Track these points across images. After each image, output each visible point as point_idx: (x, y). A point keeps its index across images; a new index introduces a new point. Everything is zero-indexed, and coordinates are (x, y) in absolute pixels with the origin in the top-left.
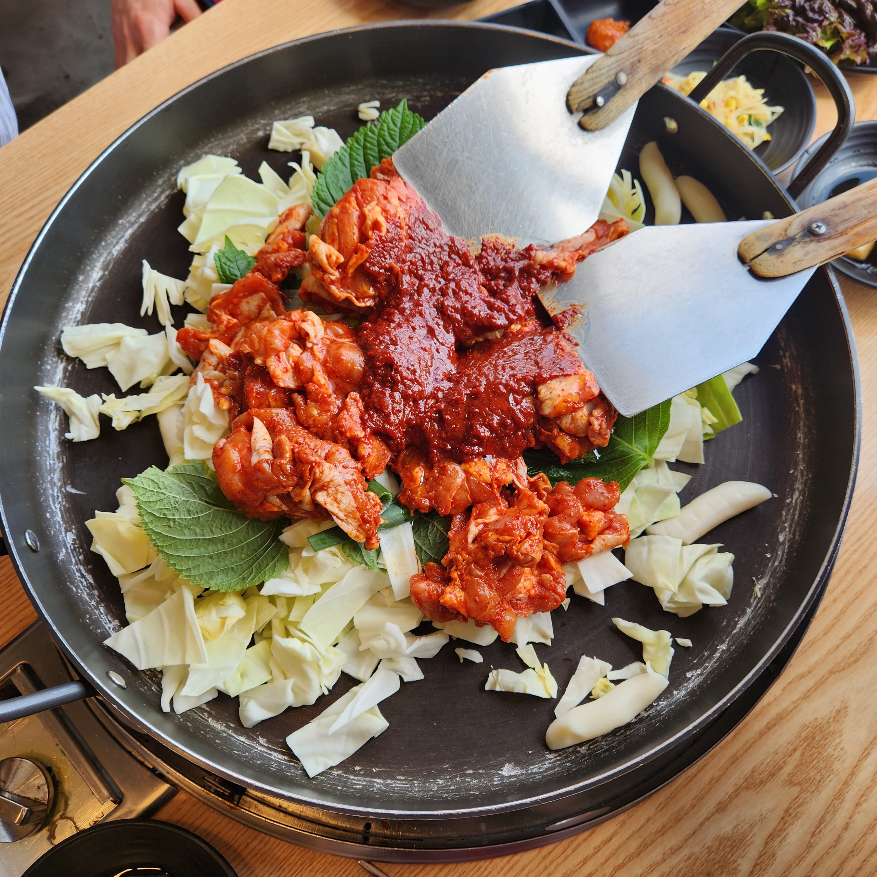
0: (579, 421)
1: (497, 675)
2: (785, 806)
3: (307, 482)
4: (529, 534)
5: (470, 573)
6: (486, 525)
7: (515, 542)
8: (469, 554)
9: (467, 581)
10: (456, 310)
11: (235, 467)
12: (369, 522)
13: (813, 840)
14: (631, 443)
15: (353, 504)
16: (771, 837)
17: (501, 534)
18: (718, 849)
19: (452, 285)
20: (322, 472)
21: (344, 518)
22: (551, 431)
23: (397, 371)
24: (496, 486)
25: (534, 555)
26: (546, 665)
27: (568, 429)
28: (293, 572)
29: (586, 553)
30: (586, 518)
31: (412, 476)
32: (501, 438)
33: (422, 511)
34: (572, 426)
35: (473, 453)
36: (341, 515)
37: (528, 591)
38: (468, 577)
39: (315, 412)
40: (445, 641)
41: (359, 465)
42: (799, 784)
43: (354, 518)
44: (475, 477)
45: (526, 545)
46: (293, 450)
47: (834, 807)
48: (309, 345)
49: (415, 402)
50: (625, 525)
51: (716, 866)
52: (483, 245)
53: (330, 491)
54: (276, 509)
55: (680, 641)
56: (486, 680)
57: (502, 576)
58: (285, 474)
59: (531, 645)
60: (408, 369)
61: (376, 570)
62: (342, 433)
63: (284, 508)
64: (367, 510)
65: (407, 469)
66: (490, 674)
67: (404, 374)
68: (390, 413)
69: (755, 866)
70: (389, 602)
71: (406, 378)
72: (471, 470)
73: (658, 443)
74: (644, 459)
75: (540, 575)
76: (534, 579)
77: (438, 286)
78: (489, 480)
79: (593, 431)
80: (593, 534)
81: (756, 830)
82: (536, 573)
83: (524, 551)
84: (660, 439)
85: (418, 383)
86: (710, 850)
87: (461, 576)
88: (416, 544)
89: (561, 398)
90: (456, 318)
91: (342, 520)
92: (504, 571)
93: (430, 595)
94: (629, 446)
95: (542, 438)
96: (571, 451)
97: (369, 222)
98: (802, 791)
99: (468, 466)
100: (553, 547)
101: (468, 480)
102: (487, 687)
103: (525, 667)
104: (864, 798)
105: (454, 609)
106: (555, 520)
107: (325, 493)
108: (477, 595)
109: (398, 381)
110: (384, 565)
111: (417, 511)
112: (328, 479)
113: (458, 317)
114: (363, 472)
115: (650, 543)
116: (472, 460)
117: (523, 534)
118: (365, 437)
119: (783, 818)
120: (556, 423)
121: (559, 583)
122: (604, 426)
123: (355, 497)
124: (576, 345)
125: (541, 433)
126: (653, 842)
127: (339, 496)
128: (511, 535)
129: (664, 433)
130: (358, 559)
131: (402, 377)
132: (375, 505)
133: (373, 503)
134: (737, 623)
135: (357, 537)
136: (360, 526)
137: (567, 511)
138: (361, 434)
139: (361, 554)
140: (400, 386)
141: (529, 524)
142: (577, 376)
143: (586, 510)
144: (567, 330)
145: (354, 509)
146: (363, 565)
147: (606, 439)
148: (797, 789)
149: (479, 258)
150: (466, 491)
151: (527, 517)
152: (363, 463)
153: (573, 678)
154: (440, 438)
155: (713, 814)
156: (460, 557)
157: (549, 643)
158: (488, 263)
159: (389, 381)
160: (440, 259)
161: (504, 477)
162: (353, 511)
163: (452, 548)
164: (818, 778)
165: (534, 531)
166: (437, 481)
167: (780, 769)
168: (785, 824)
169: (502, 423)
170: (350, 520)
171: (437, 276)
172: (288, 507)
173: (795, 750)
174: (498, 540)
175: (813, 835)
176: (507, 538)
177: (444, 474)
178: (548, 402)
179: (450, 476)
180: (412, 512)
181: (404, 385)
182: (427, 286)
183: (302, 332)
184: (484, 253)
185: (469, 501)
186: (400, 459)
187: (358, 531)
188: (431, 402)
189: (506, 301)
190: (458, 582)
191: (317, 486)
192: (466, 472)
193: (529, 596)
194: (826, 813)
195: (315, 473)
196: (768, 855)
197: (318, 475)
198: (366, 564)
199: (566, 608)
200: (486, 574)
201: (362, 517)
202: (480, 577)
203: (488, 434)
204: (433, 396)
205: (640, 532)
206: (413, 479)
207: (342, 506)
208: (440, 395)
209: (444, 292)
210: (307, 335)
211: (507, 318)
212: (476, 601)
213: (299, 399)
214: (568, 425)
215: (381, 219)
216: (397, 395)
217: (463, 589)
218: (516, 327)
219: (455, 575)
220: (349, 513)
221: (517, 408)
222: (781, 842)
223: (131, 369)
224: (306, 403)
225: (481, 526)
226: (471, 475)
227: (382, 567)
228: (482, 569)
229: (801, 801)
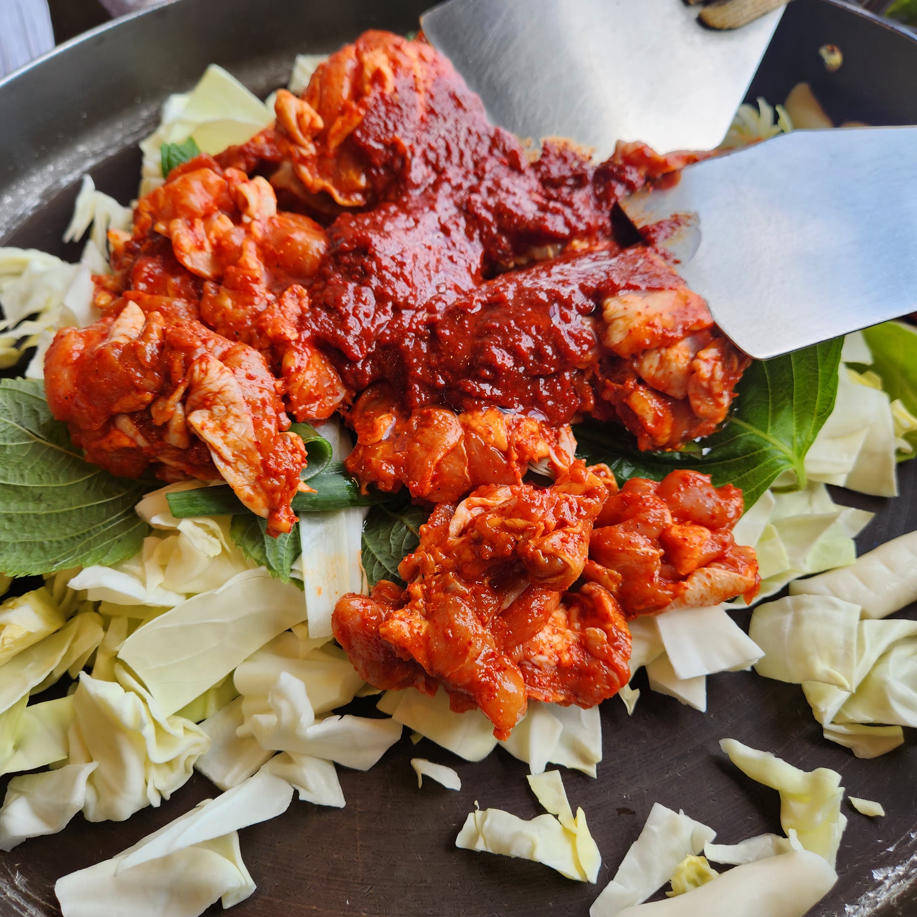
0: (674, 365)
1: (484, 819)
3: (176, 387)
4: (562, 524)
5: (445, 588)
6: (486, 508)
7: (534, 533)
8: (447, 553)
9: (438, 600)
10: (487, 207)
11: (70, 356)
12: (276, 475)
14: (765, 430)
15: (252, 436)
17: (510, 516)
19: (488, 183)
20: (205, 372)
21: (231, 459)
22: (622, 382)
23: (373, 257)
24: (515, 456)
25: (567, 557)
26: (580, 812)
27: (653, 378)
28: (142, 565)
29: (674, 597)
30: (676, 532)
31: (373, 424)
32: (535, 379)
33: (382, 486)
34: (660, 373)
35: (480, 396)
36: (227, 453)
37: (558, 653)
38: (441, 595)
39: (228, 303)
40: (394, 737)
41: (279, 384)
43: (250, 463)
44: (481, 435)
45: (556, 539)
46: (164, 333)
48: (246, 219)
49: (397, 309)
50: (752, 563)
52: (545, 149)
53: (216, 410)
54: (126, 442)
55: (860, 804)
56: (460, 828)
57: (506, 605)
58: (141, 367)
59: (557, 773)
60: (393, 258)
61: (285, 581)
62: (262, 331)
63: (141, 441)
64: (276, 453)
65: (367, 417)
66: (471, 816)
67: (384, 263)
68: (348, 314)
71: (386, 268)
72: (474, 424)
73: (815, 434)
74: (789, 461)
75: (583, 627)
76: (572, 636)
77: (466, 185)
78: (504, 444)
79: (698, 385)
80: (689, 564)
82: (577, 625)
83: (549, 549)
84: (818, 428)
85: (406, 280)
87: (427, 594)
88: (364, 548)
89: (643, 318)
90: (486, 220)
91: (227, 463)
92: (512, 597)
93: (365, 621)
94: (762, 434)
95: (607, 396)
96: (657, 420)
97: (368, 74)
99: (469, 417)
100: (611, 576)
101: (467, 438)
102: (461, 842)
103: (540, 810)
105: (404, 649)
106: (620, 532)
107: (206, 413)
108: (451, 625)
109: (372, 271)
110: (301, 573)
111: (372, 487)
112: (214, 388)
113: (489, 217)
114: (286, 398)
115: (797, 608)
116: (479, 408)
117: (552, 521)
118: (298, 341)
120: (631, 367)
121: (617, 648)
122: (719, 374)
123: (257, 425)
124: (677, 262)
125: (605, 387)
127: (230, 421)
128: (527, 516)
129: (825, 418)
130: (255, 553)
131: (381, 267)
132: (294, 451)
133: (291, 447)
135: (250, 499)
136: (258, 479)
137: (642, 516)
138: (291, 334)
139: (263, 547)
140: (375, 282)
141: (565, 507)
142: (674, 293)
143: (679, 523)
144: (661, 244)
145: (251, 446)
146: (264, 568)
147: (719, 405)
149: (536, 166)
150: (461, 458)
151: (562, 496)
152: (286, 383)
153: (634, 846)
154: (428, 365)
156: (430, 558)
157: (592, 771)
158: (548, 171)
159: (356, 271)
160: (475, 152)
161: (531, 443)
162: (249, 450)
163: (422, 547)
165: (569, 516)
166: (413, 437)
169: (538, 351)
170: (241, 466)
171: (468, 172)
172: (147, 439)
174: (503, 527)
176: (520, 522)
177: (427, 426)
178: (620, 322)
179: (437, 428)
180: (364, 486)
181: (382, 278)
182: (448, 180)
183: (240, 201)
184: (545, 161)
185: (466, 481)
186: (361, 403)
187: (254, 488)
188: (423, 316)
189: (570, 204)
190: (420, 603)
191: (195, 397)
192: (466, 427)
193: (559, 665)
195: (193, 371)
197: (197, 374)
198: (269, 567)
199: (630, 709)
200: (475, 593)
201: (264, 463)
202: (463, 596)
203: (509, 363)
204: (430, 308)
205: (777, 587)
206: (373, 430)
207: (231, 437)
208: (440, 307)
209: (473, 190)
210: (246, 203)
211: (567, 223)
212: (446, 637)
213: (210, 286)
214: (653, 372)
215: (387, 71)
216: (368, 294)
217: (427, 616)
218: (579, 245)
219: (417, 589)
220: (242, 452)
221: (564, 328)
223: (25, 298)
224: (218, 292)
225: (477, 511)
226: (474, 431)
227: (297, 576)
228: (468, 583)
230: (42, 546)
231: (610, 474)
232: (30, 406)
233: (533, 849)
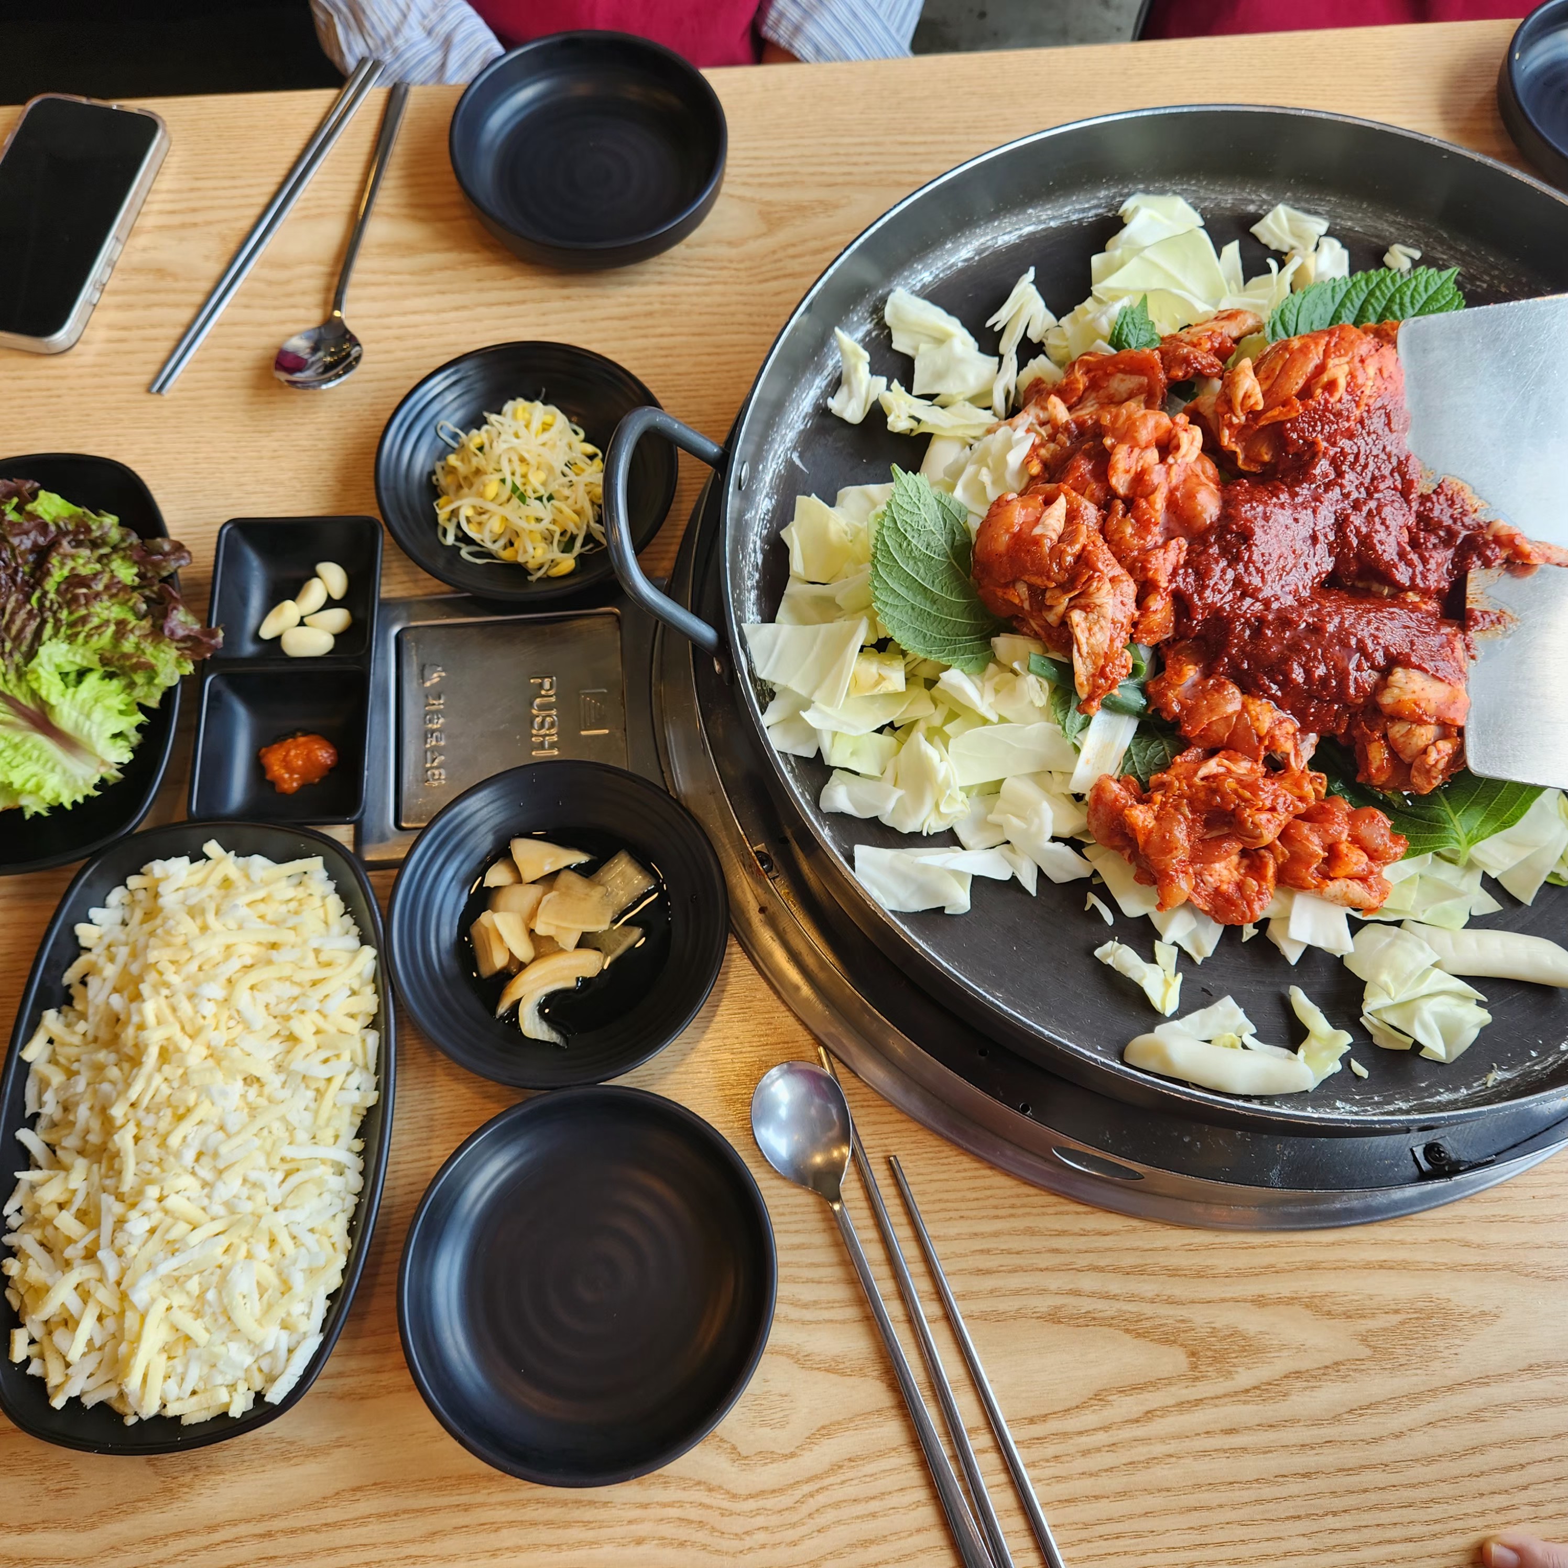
0: (1415, 739)
1: (1118, 948)
2: (1339, 1358)
3: (1074, 589)
4: (1273, 809)
5: (1177, 808)
6: (1229, 771)
7: (1253, 806)
8: (1189, 786)
9: (1168, 813)
10: (1358, 532)
11: (1012, 526)
12: (1107, 678)
13: (1346, 1416)
14: (1455, 813)
15: (1106, 647)
16: (1298, 1374)
17: (1244, 788)
18: (1224, 1338)
19: (1373, 504)
20: (1098, 589)
21: (1085, 654)
22: (1372, 731)
23: (1249, 548)
24: (1267, 743)
25: (1265, 832)
26: (1180, 975)
27: (1395, 740)
28: (982, 682)
29: (1316, 887)
30: (1344, 848)
31: (1181, 671)
32: (1311, 696)
33: (1164, 715)
34: (1402, 739)
35: (1266, 690)
36: (1085, 649)
37: (1222, 881)
38: (1172, 811)
39: (1129, 530)
40: (1087, 874)
41: (1137, 614)
42: (1375, 1348)
43: (1094, 663)
44: (1251, 717)
45: (1263, 817)
46: (1084, 548)
47: (1399, 1404)
48: (1170, 460)
49: (1244, 595)
50: (1384, 894)
51: (1209, 1353)
52: (1440, 486)
53: (1091, 616)
54: (1017, 601)
55: (1355, 1065)
56: (1101, 945)
57: (1207, 837)
58: (1059, 564)
59: (1176, 949)
60: (1263, 555)
61: (1069, 743)
62: (1144, 569)
63: (1026, 606)
64: (1114, 664)
65: (1179, 660)
66: (1111, 942)
67: (1254, 556)
68: (1208, 586)
69: (1255, 1388)
70: (1057, 788)
71: (1253, 563)
72: (1251, 707)
73: (1490, 835)
74: (1458, 842)
75: (1245, 875)
76: (1236, 876)
77: (1355, 495)
78: (1263, 731)
79: (1424, 762)
80: (1340, 872)
81: (1285, 1353)
82: (1242, 871)
83: (1257, 821)
84: (1495, 831)
85: (1263, 578)
86: (1214, 1331)
87: (1163, 805)
88: (1129, 750)
89: (1414, 697)
90: (1351, 542)
91: (1081, 655)
92: (1215, 834)
93: (1116, 800)
94: (1452, 815)
95: (1355, 733)
96: (1379, 769)
97: (1325, 378)
98: (1371, 1358)
99: (1250, 701)
100: (1283, 853)
101: (1240, 715)
102: (1098, 953)
103: (1154, 961)
104: (1443, 1423)
105: (1134, 830)
106: (1305, 828)
107: (1084, 615)
108: (1170, 832)
109: (1242, 559)
110: (1082, 744)
111: (1157, 711)
112: (1098, 602)
113: (1355, 542)
114: (1135, 625)
115: (1397, 937)
116: (1260, 698)
117: (1268, 804)
118: (1165, 589)
119: (1327, 1367)
120: (1385, 724)
121: (1260, 899)
122: (1442, 765)
123: (1112, 640)
124: (1473, 657)
125: (1358, 726)
126: (1153, 1274)
127: (1096, 629)
128: (1255, 794)
129: (1505, 827)
130: (1060, 716)
131: (1250, 557)
132: (1124, 667)
133: (1124, 662)
134: (1439, 1093)
135: (1081, 685)
136: (1093, 675)
137: (1328, 825)
138: (1164, 584)
139: (1066, 714)
140: (1241, 567)
141: (1281, 800)
142: (1450, 688)
143: (1350, 843)
144: (1473, 634)
145: (1102, 653)
146: (1060, 727)
147: (1430, 783)
148: (1368, 1352)
149: (1424, 498)
150: (1229, 726)
151: (1284, 792)
152: (1141, 615)
153: (1201, 1012)
154: (1242, 650)
155: (1245, 1301)
156: (1177, 784)
157: (1199, 960)
158: (1431, 510)
159: (1231, 553)
160: (1379, 468)
161: (1282, 740)
162: (1099, 654)
163: (1173, 772)
164: (1403, 1360)
165: (1280, 808)
166: (1204, 693)
167: (1363, 1317)
168: (1324, 1374)
169: (1324, 680)
170: (1088, 661)
171: (1362, 484)
172: (1031, 606)
173: (1396, 1312)
174: (1235, 792)
175: (1351, 1411)
176: (1247, 794)
177: (1218, 691)
178: (1396, 691)
179: (1224, 698)
180: (1152, 708)
181: (1246, 569)
182: (1342, 486)
183: (1174, 442)
184: (1434, 498)
185: (1222, 741)
186: (1179, 645)
187: (1088, 680)
188: (1258, 606)
189: (1425, 561)
190: (1156, 807)
191: (1082, 601)
192: (1244, 706)
193: (1217, 889)
194: (1383, 1402)
195: (1090, 585)
196: (1280, 1389)
197: (1092, 589)
198: (1064, 728)
199: (1245, 938)
200: (1193, 820)
201: (1103, 667)
202: (1186, 818)
203: (1300, 680)
204: (1267, 603)
205: (1393, 917)
206: (1179, 674)
207: (1093, 641)
208: (1275, 606)
209: (1357, 506)
210: (1178, 448)
211: (1413, 579)
212: (1164, 837)
213: (1120, 506)
214: (1398, 736)
215: (1342, 383)
216: (1230, 574)
217: (1156, 818)
218: (1412, 597)
219: (1158, 797)
220: (1094, 653)
221: (1354, 674)
222: (1305, 1389)
223: (939, 376)
224: (1124, 516)
225: (1222, 770)
226: (1248, 712)
227: (1078, 744)
228: (1193, 812)
229: (1363, 1367)
230: (925, 636)
231: (1325, 783)
232: (952, 525)
233: (1143, 978)
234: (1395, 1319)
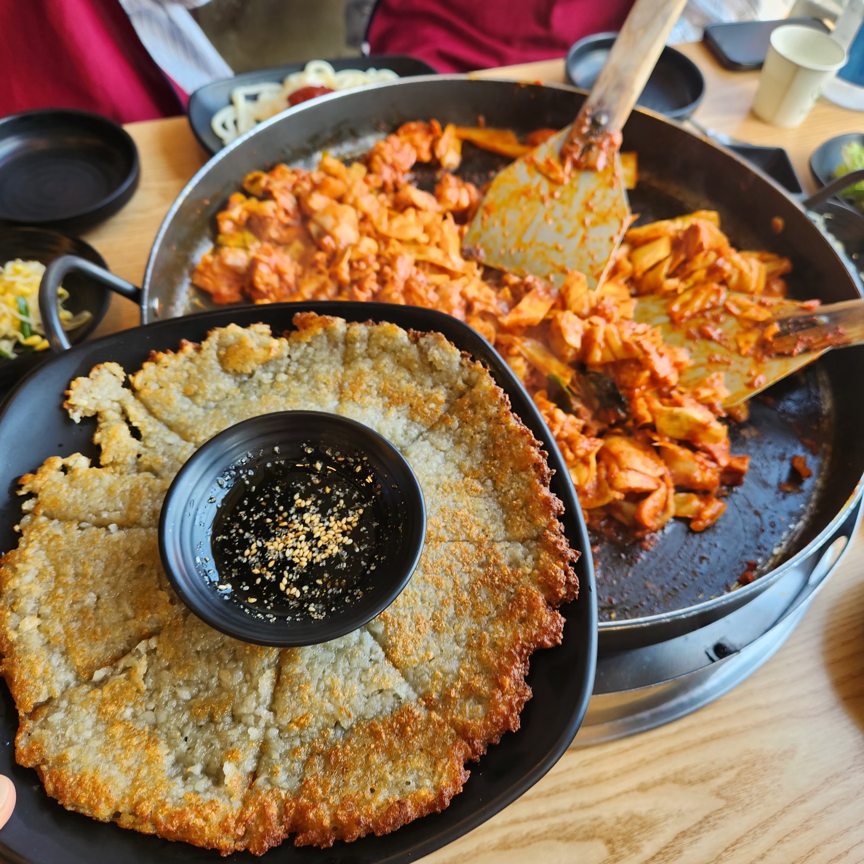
2: (706, 813)
16: (683, 834)
18: (627, 823)
42: (727, 798)
47: (755, 833)
51: (620, 837)
69: (659, 853)
81: (670, 821)
86: (618, 821)
98: (727, 806)
104: (787, 838)
119: (700, 822)
126: (566, 790)
155: (633, 791)
164: (747, 801)
167: (712, 778)
168: (701, 828)
173: (732, 768)
175: (726, 850)
194: (745, 836)
196: (674, 849)
222: (691, 843)
229: (723, 814)
234: (732, 773)
